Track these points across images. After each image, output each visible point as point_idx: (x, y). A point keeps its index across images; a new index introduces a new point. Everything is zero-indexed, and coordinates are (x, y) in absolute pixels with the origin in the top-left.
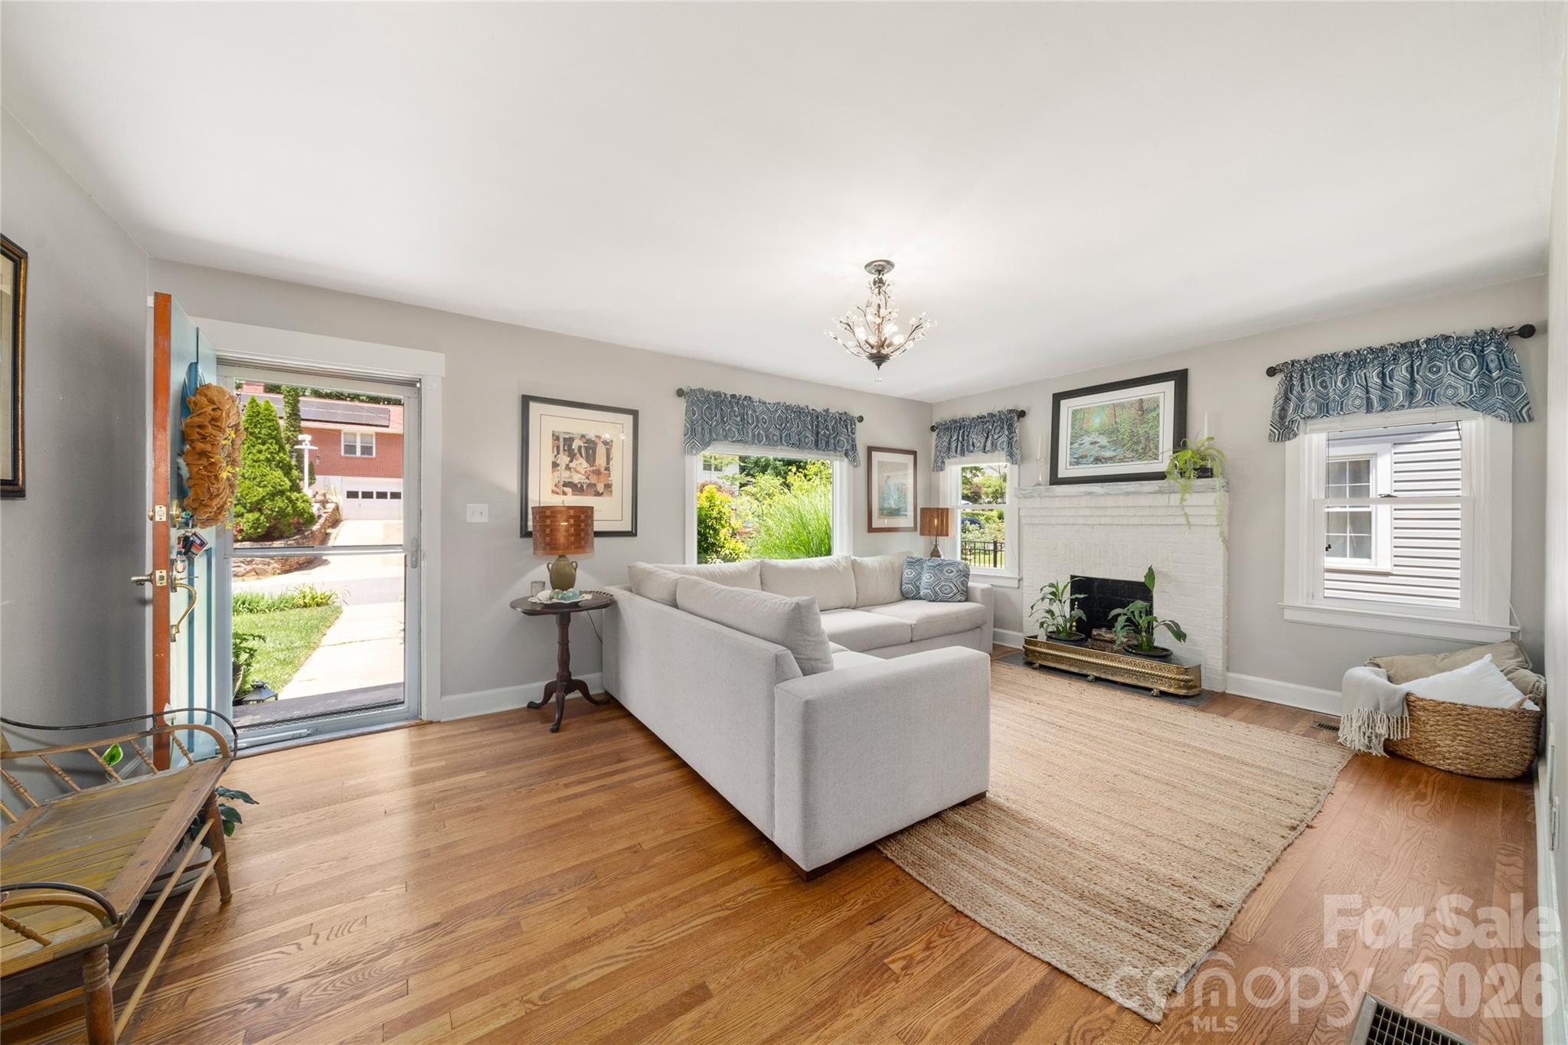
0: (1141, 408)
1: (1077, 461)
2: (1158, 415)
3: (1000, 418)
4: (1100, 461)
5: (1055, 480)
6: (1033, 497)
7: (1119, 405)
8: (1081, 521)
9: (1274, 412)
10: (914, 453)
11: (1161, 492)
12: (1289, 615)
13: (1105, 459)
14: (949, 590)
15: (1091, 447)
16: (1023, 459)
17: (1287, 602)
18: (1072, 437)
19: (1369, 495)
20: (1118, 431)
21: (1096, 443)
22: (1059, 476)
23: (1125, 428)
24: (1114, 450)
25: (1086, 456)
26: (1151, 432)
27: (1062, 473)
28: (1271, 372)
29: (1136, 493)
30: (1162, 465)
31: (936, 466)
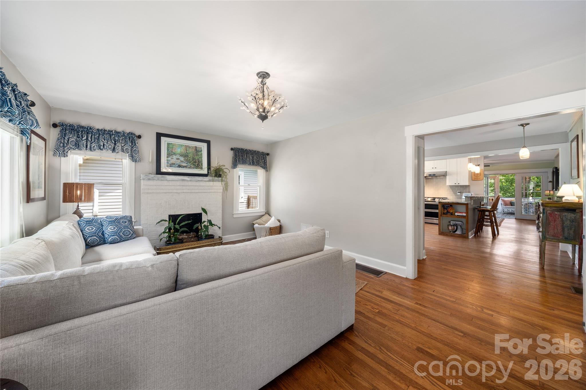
0: (196, 150)
1: (171, 165)
2: (202, 154)
3: (124, 135)
4: (181, 167)
5: (159, 172)
6: (154, 180)
7: (188, 146)
8: (175, 191)
9: (233, 161)
10: (44, 139)
11: (210, 181)
12: (235, 216)
13: (183, 166)
15: (177, 160)
16: (140, 161)
17: (234, 213)
18: (167, 154)
20: (188, 156)
21: (179, 159)
22: (161, 171)
23: (190, 155)
24: (187, 163)
25: (174, 164)
26: (200, 159)
27: (163, 170)
28: (232, 149)
29: (201, 181)
30: (205, 171)
31: (59, 153)
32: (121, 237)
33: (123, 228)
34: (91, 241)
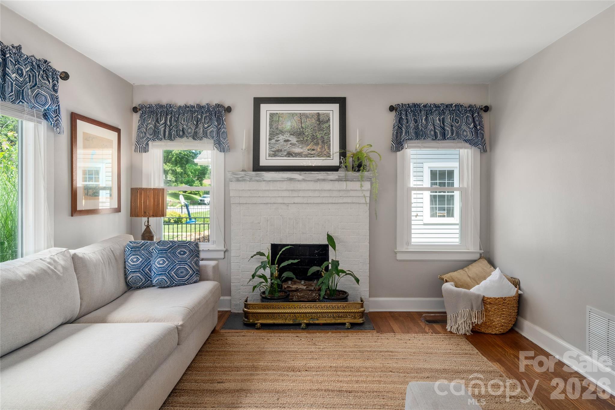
0: (319, 120)
1: (275, 154)
2: (329, 126)
3: (209, 110)
4: (292, 155)
5: (257, 167)
6: (244, 180)
7: (304, 114)
8: (280, 200)
9: (393, 133)
10: (118, 130)
11: (339, 180)
12: (400, 257)
13: (295, 154)
14: (185, 273)
15: (285, 143)
16: (229, 150)
17: (399, 249)
18: (270, 134)
19: (453, 186)
20: (304, 134)
21: (288, 141)
22: (261, 165)
23: (308, 132)
24: (301, 148)
25: (281, 151)
26: (326, 137)
27: (263, 162)
28: (392, 109)
29: (324, 180)
30: (335, 161)
31: (140, 147)
32: (173, 278)
33: (177, 262)
34: (131, 279)
